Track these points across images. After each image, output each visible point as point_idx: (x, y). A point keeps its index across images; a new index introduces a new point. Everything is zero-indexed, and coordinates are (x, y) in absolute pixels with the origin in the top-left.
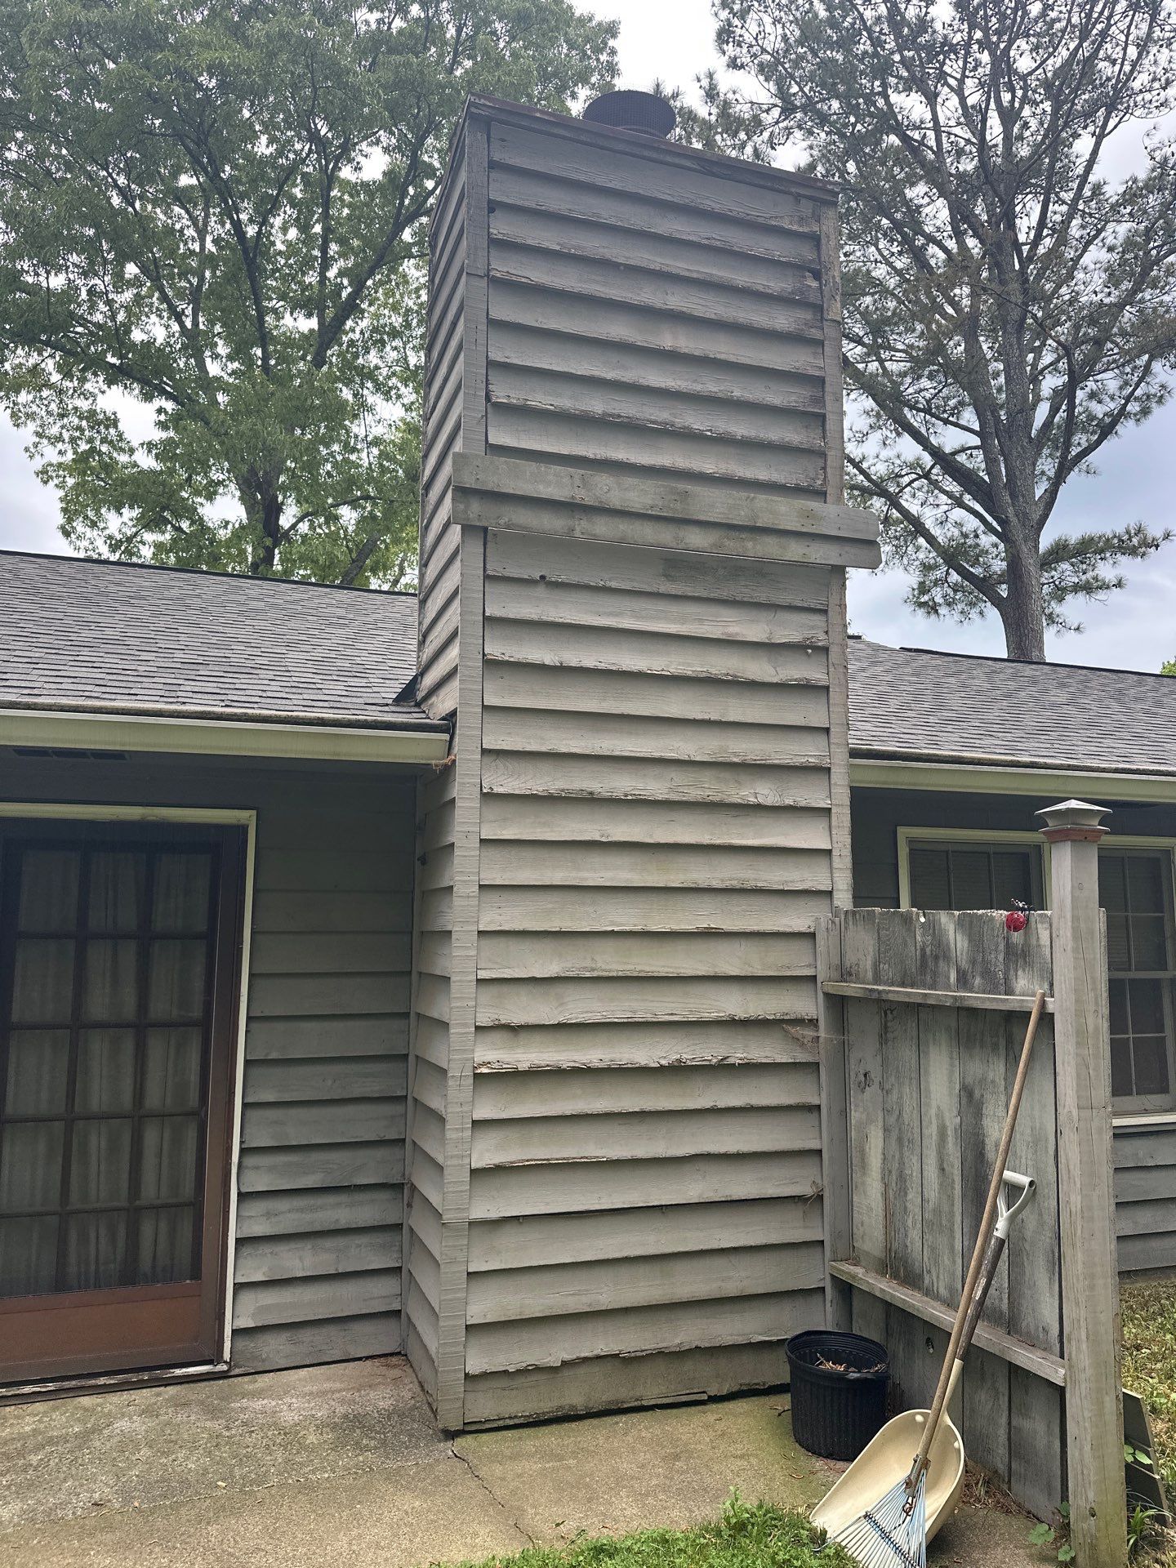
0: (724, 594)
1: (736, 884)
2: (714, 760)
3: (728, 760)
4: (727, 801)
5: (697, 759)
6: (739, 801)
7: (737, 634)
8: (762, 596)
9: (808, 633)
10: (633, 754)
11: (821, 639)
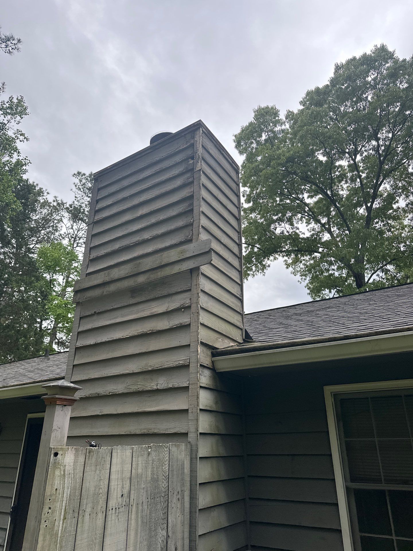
0: (152, 296)
1: (146, 432)
2: (142, 371)
3: (147, 370)
4: (145, 390)
5: (136, 371)
6: (150, 389)
7: (155, 312)
8: (165, 292)
9: (182, 302)
10: (114, 374)
11: (187, 302)
